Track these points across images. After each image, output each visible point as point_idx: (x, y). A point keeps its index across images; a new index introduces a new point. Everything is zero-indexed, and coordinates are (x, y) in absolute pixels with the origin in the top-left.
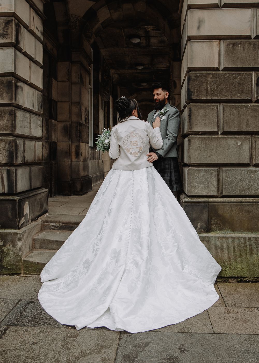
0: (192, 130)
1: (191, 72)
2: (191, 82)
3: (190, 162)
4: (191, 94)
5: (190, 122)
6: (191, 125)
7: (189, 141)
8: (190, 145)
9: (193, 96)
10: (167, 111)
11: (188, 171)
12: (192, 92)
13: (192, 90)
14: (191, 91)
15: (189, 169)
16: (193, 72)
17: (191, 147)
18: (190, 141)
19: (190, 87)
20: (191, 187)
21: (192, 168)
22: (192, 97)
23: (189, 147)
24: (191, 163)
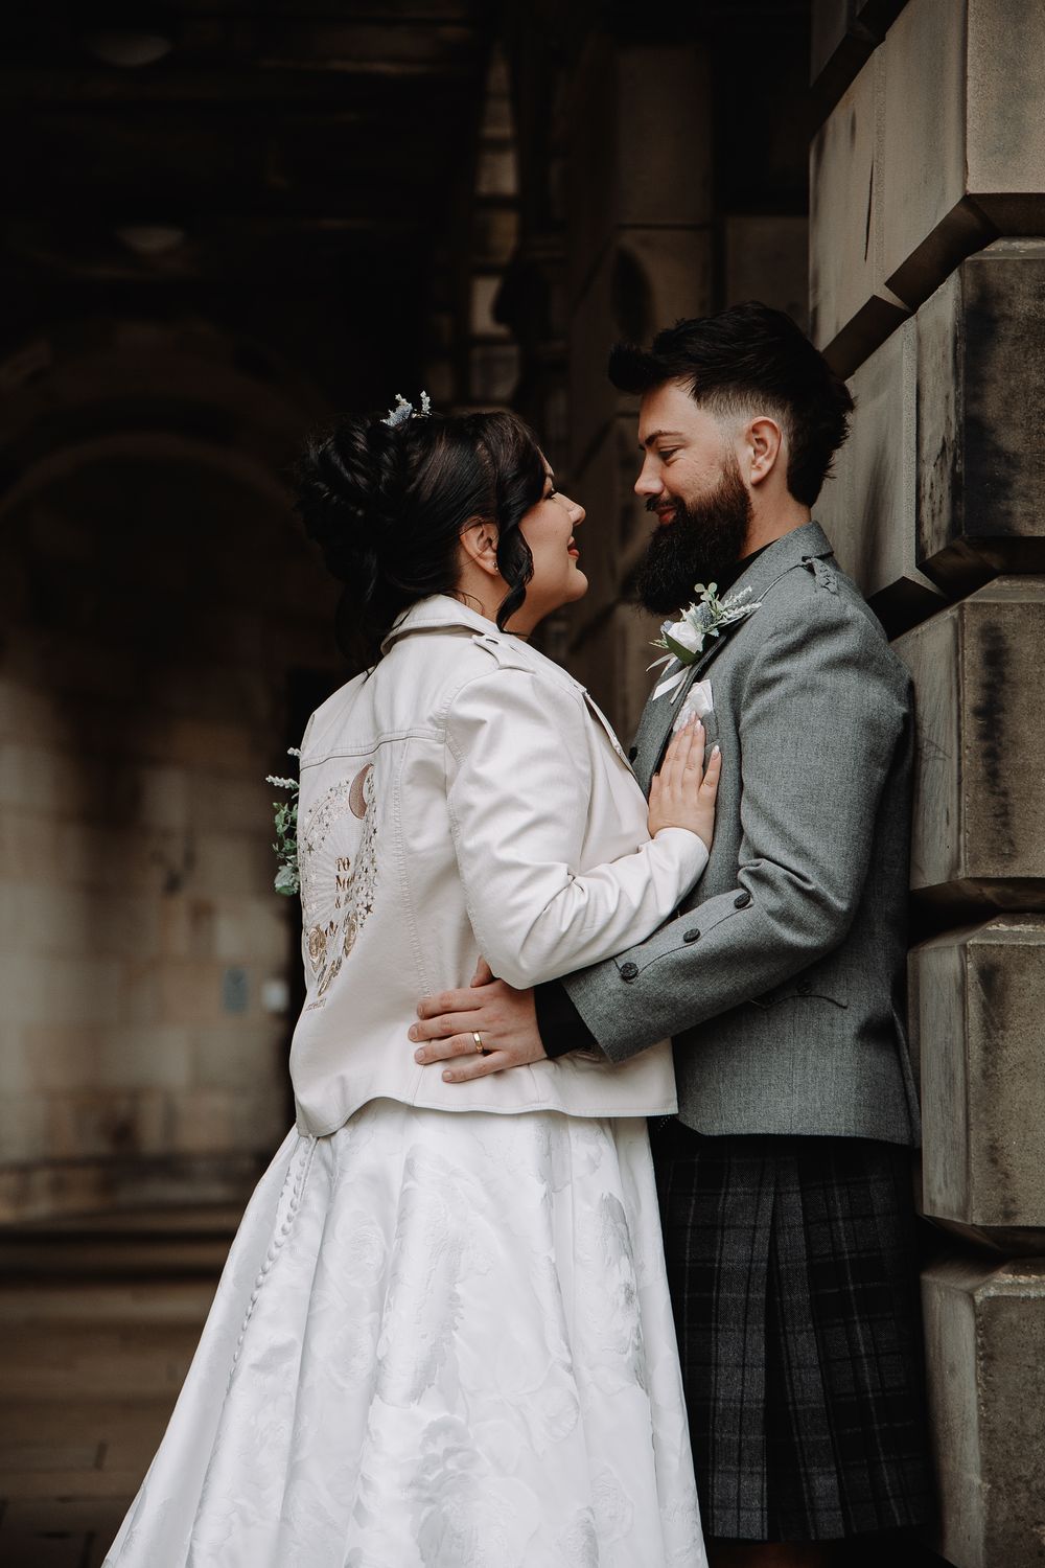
0: (1017, 870)
1: (1000, 245)
2: (1002, 352)
3: (1008, 1215)
4: (1006, 484)
5: (993, 776)
6: (1003, 815)
7: (992, 978)
8: (1003, 1027)
9: (1019, 507)
10: (730, 631)
11: (987, 1318)
12: (1011, 460)
13: (1012, 440)
14: (999, 452)
15: (992, 1292)
16: (1017, 244)
17: (1013, 1050)
18: (999, 979)
19: (992, 407)
20: (1023, 1496)
21: (1023, 1279)
22: (1009, 513)
23: (986, 1049)
24: (1021, 1221)
